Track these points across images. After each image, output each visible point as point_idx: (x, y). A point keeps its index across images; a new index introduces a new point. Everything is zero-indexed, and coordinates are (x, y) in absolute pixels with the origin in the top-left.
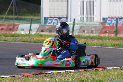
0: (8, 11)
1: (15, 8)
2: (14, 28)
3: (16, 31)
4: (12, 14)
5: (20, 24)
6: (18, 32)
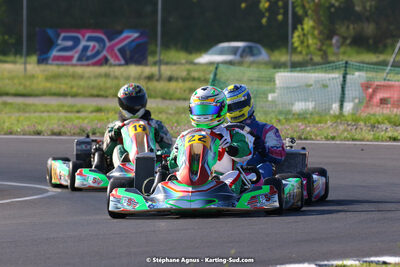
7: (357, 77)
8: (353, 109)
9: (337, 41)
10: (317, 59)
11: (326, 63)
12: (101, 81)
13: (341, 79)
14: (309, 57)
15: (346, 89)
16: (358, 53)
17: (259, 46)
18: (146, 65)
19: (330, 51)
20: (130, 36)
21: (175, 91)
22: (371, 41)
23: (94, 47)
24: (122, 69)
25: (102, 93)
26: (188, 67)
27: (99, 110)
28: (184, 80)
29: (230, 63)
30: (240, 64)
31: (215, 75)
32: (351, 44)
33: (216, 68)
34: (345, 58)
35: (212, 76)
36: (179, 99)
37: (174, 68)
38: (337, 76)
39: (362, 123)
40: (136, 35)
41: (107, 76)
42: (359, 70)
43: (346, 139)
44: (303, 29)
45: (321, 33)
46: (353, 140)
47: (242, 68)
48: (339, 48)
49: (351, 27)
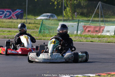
0: (94, 14)
1: (101, 11)
2: (100, 30)
3: (102, 32)
4: (98, 17)
5: (106, 26)
6: (104, 34)
7: (82, 24)
8: (80, 33)
9: (76, 14)
10: (70, 19)
11: (73, 20)
12: (10, 24)
13: (77, 24)
14: (68, 18)
15: (79, 27)
16: (82, 17)
17: (54, 15)
18: (23, 19)
19: (74, 16)
20: (19, 11)
21: (31, 27)
22: (85, 14)
23: (8, 14)
24: (16, 20)
25: (10, 27)
26: (35, 20)
27: (9, 32)
28: (34, 24)
29: (46, 19)
30: (49, 20)
31: (42, 22)
32: (80, 15)
33: (43, 21)
34: (78, 19)
35: (41, 23)
36: (32, 29)
37: (31, 20)
38: (76, 23)
39: (83, 37)
40: (20, 11)
41: (12, 22)
42: (82, 22)
43: (78, 41)
44: (67, 10)
45: (72, 11)
46: (80, 41)
47: (50, 21)
48: (76, 16)
49: (80, 10)
